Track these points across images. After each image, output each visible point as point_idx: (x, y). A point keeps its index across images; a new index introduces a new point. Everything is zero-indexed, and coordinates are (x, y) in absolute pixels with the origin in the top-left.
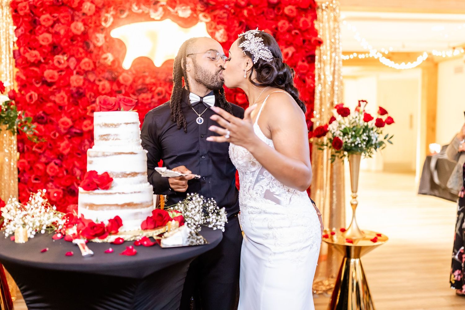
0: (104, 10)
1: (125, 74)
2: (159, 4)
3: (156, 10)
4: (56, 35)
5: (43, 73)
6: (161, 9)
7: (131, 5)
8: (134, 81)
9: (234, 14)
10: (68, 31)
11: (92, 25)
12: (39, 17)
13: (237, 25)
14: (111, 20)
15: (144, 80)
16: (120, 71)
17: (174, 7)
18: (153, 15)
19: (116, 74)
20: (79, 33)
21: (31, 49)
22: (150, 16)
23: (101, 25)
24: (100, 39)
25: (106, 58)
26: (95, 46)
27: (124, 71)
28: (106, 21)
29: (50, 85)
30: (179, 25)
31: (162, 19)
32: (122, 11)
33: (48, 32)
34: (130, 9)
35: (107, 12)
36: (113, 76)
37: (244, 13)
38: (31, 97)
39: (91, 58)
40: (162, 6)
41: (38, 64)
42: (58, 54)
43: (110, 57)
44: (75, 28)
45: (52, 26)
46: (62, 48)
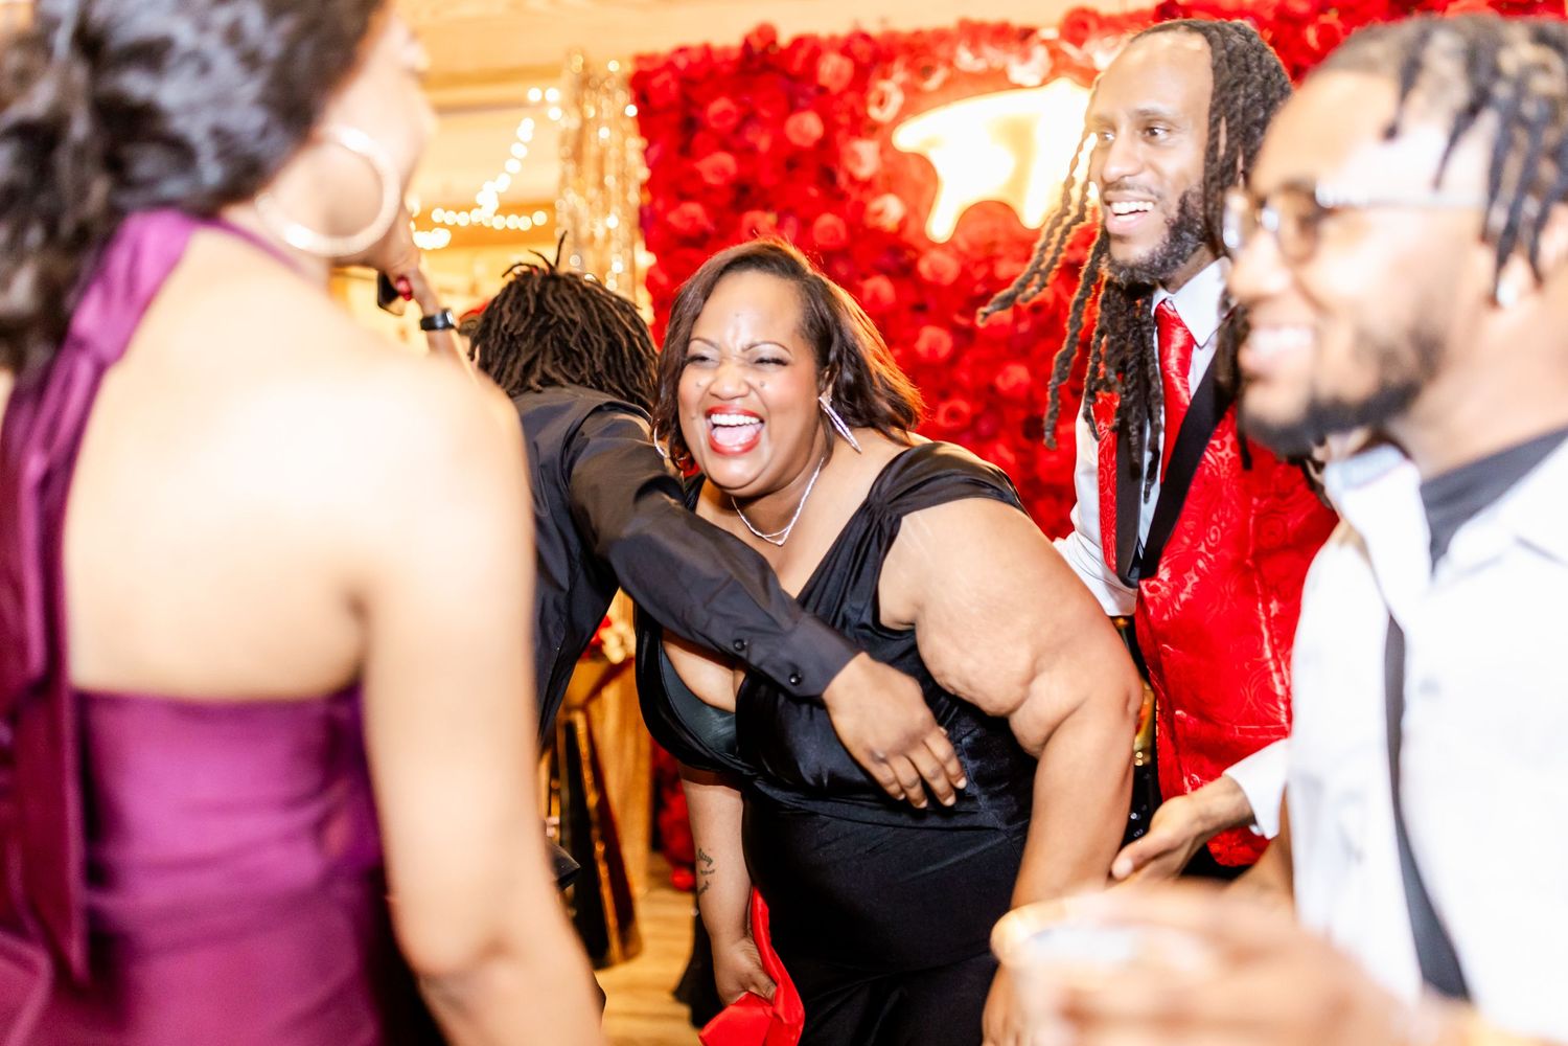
0: (876, 72)
1: (936, 256)
2: (1034, 39)
3: (1026, 57)
4: (746, 153)
6: (1040, 54)
7: (952, 49)
8: (965, 273)
10: (780, 140)
11: (844, 119)
12: (704, 109)
14: (896, 99)
15: (992, 268)
16: (920, 244)
17: (1078, 42)
18: (1018, 72)
19: (910, 254)
20: (808, 143)
21: (683, 200)
22: (1007, 77)
23: (867, 116)
24: (865, 157)
25: (879, 213)
26: (852, 179)
27: (933, 245)
28: (881, 102)
31: (1044, 82)
32: (926, 72)
33: (725, 147)
34: (950, 63)
35: (886, 76)
36: (904, 260)
37: (1306, 36)
39: (839, 214)
40: (1045, 42)
41: (697, 238)
42: (752, 209)
43: (890, 210)
44: (799, 131)
45: (739, 130)
46: (763, 192)
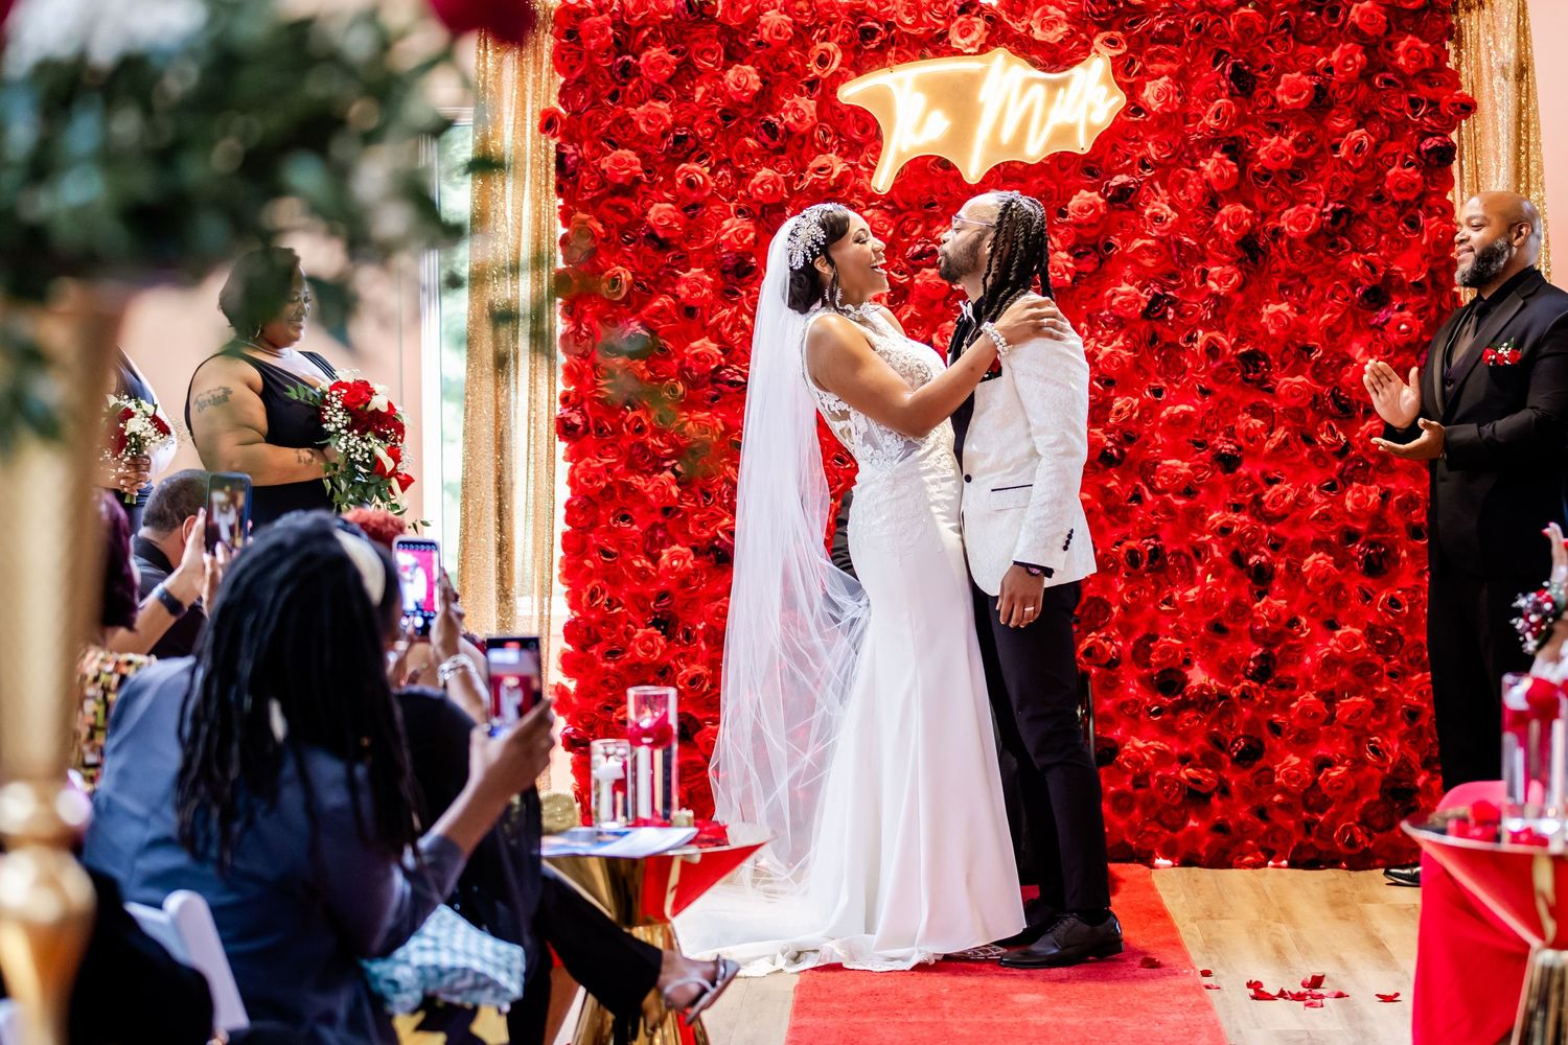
0: (816, 30)
2: (974, 7)
4: (682, 102)
5: (646, 214)
6: (979, 24)
7: (894, 13)
8: (902, 232)
9: (1198, 29)
10: (715, 92)
11: (784, 74)
12: (637, 57)
13: (1208, 61)
14: (837, 58)
15: (929, 227)
17: (1020, 15)
18: (958, 41)
20: (746, 95)
21: (615, 147)
22: (949, 42)
23: (805, 72)
24: (805, 112)
25: (820, 169)
26: (790, 133)
28: (822, 61)
29: (663, 245)
30: (1034, 64)
31: (983, 50)
32: (867, 34)
33: (659, 96)
34: (891, 26)
37: (1228, 25)
38: (615, 281)
41: (630, 188)
42: (686, 160)
43: (833, 166)
44: (736, 83)
45: (674, 78)
46: (699, 142)
